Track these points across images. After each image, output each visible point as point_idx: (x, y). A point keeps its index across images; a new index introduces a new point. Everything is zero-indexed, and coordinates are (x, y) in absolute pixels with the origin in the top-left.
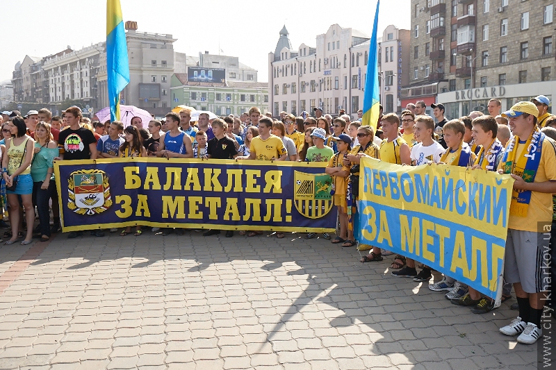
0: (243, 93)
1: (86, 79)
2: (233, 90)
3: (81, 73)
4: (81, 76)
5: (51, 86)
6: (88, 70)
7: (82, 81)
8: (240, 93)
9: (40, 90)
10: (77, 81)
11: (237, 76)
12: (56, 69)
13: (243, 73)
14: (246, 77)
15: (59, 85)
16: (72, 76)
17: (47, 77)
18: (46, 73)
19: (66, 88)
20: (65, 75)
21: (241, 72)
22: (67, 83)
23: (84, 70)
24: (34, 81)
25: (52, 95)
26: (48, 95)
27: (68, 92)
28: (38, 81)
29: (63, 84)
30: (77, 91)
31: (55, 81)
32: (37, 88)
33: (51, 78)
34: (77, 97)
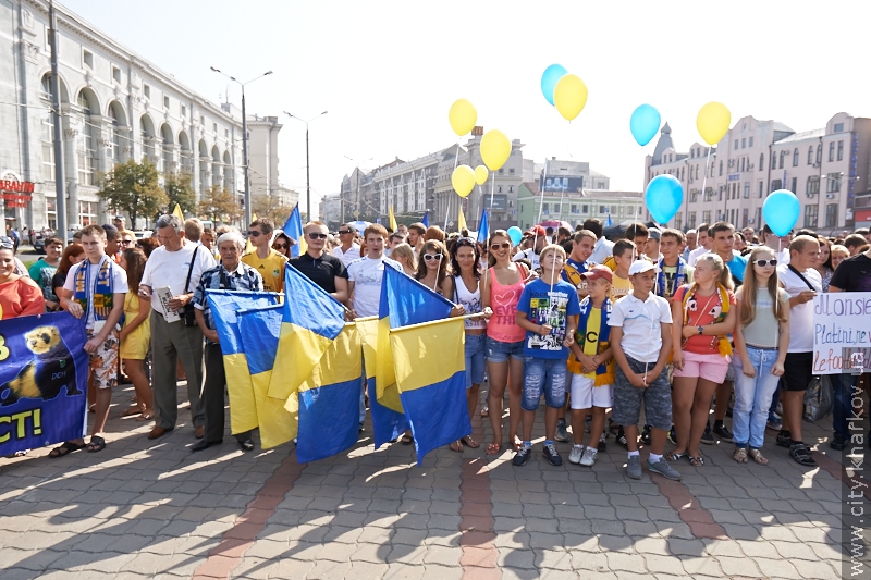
1: (422, 191)
3: (416, 184)
4: (416, 188)
5: (383, 198)
6: (424, 181)
7: (416, 193)
9: (369, 202)
10: (411, 193)
12: (388, 181)
15: (391, 197)
16: (406, 188)
17: (378, 189)
18: (377, 186)
19: (399, 200)
20: (399, 186)
22: (400, 195)
23: (420, 181)
24: (363, 194)
25: (383, 208)
27: (401, 204)
28: (368, 193)
29: (395, 196)
30: (411, 203)
31: (386, 193)
32: (366, 201)
33: (382, 191)
34: (411, 209)
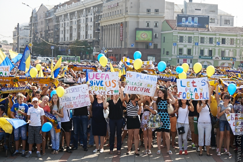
0: (224, 37)
1: (90, 24)
2: (215, 35)
3: (87, 19)
4: (86, 21)
5: (62, 29)
6: (92, 16)
7: (87, 26)
8: (221, 37)
9: (52, 32)
10: (83, 25)
11: (216, 21)
12: (66, 15)
13: (221, 18)
14: (223, 22)
15: (67, 28)
16: (79, 21)
17: (58, 21)
18: (57, 18)
19: (74, 31)
20: (74, 20)
21: (219, 18)
22: (75, 27)
23: (89, 17)
24: (47, 24)
25: (61, 36)
26: (58, 36)
27: (75, 34)
28: (50, 24)
29: (71, 27)
30: (83, 33)
31: (64, 25)
32: (49, 30)
33: (61, 23)
34: (82, 38)
